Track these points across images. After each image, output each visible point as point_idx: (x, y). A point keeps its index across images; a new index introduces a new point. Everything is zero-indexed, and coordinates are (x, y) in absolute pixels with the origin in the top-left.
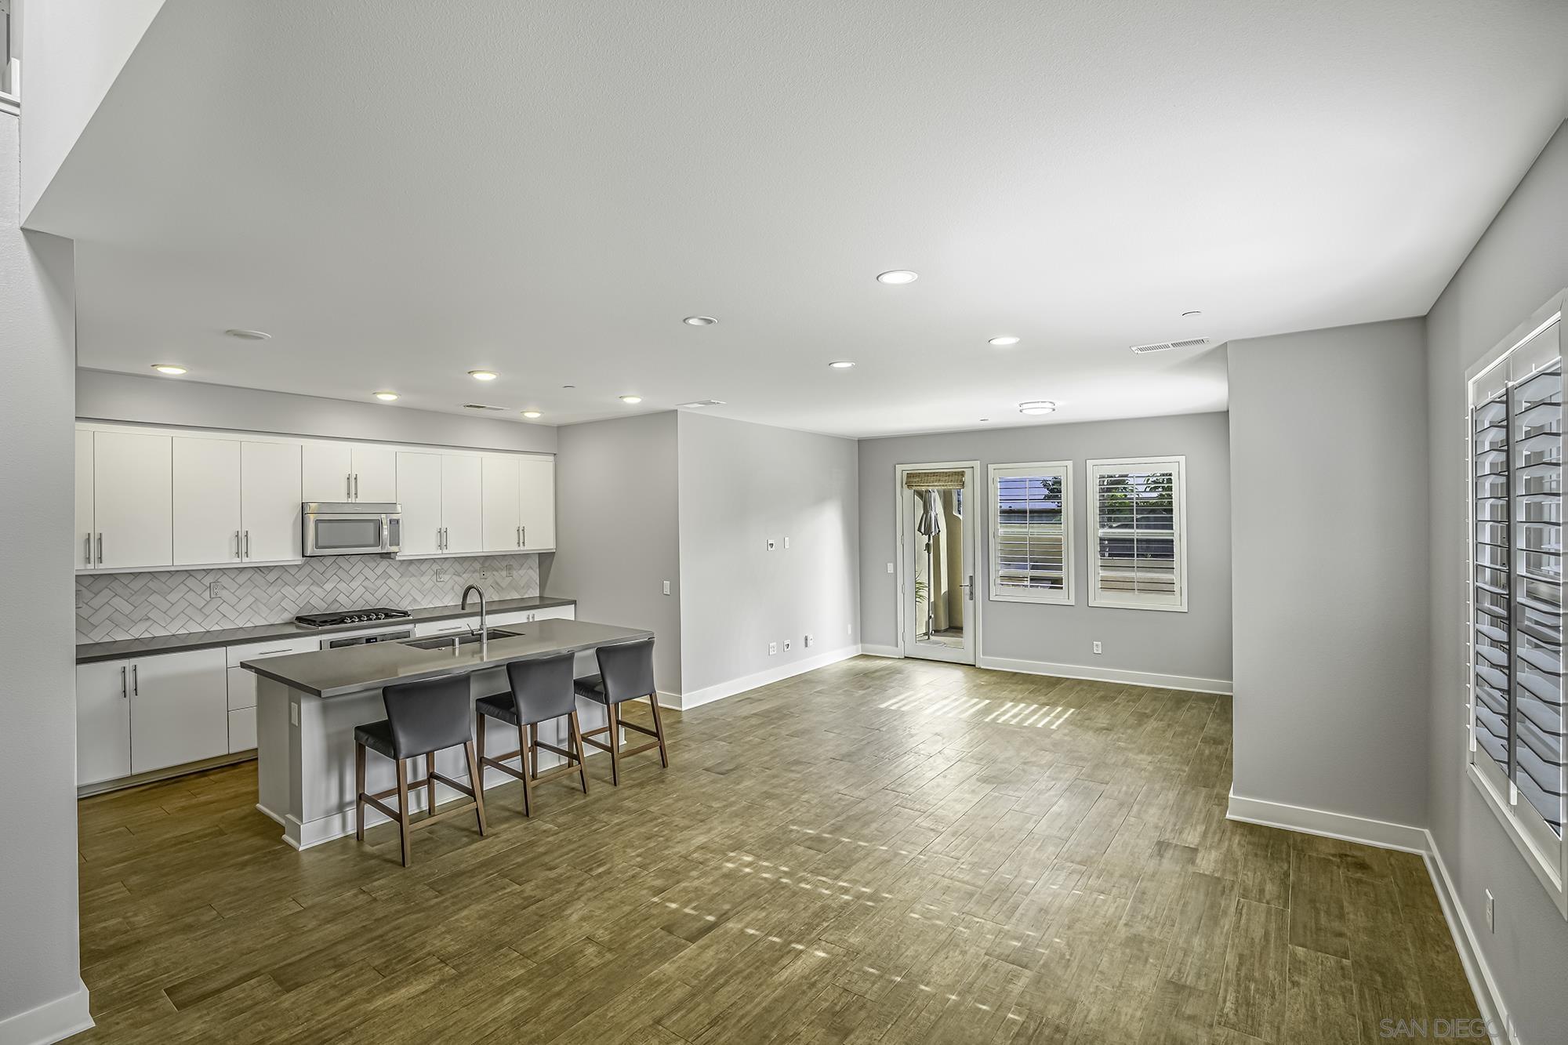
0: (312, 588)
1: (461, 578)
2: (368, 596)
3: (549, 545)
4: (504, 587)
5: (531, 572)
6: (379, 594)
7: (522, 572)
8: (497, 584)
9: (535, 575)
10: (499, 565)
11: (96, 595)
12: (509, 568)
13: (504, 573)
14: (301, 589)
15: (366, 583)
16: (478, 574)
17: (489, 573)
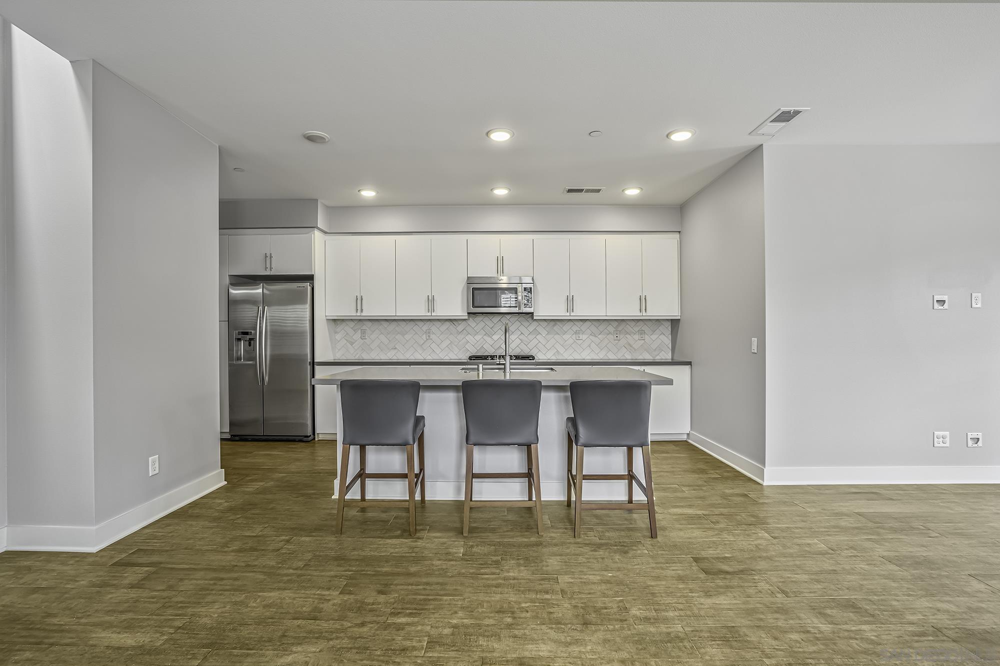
0: (485, 337)
1: (597, 338)
2: (523, 347)
3: (674, 312)
4: (636, 348)
5: (662, 337)
6: (531, 345)
7: (654, 337)
8: (629, 344)
9: (667, 341)
10: (631, 329)
11: (373, 332)
12: (642, 332)
13: (636, 337)
14: (478, 337)
15: (522, 337)
16: (612, 336)
17: (621, 336)
